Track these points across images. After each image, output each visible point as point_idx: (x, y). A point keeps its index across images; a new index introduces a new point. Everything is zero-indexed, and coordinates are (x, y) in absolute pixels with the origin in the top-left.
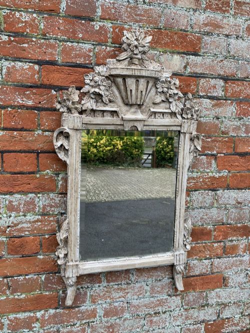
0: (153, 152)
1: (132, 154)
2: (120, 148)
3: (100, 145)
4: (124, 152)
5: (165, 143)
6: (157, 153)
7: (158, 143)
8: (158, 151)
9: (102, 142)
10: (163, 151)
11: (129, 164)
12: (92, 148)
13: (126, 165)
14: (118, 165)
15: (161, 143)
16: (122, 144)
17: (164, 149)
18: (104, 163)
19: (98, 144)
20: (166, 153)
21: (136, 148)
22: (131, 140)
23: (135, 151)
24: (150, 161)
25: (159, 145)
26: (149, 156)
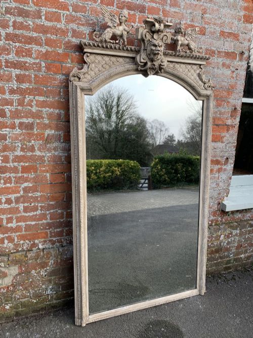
0: (149, 176)
1: (130, 178)
2: (119, 173)
3: (99, 172)
4: (122, 177)
5: (159, 168)
6: (152, 178)
7: (153, 168)
8: (153, 175)
9: (101, 169)
10: (158, 174)
11: (129, 188)
12: (92, 175)
13: (126, 188)
14: (119, 189)
15: (155, 168)
16: (120, 171)
17: (160, 173)
18: (105, 188)
19: (98, 171)
20: (161, 176)
21: (133, 173)
22: (129, 166)
23: (133, 176)
24: (147, 185)
25: (154, 169)
26: (145, 181)
